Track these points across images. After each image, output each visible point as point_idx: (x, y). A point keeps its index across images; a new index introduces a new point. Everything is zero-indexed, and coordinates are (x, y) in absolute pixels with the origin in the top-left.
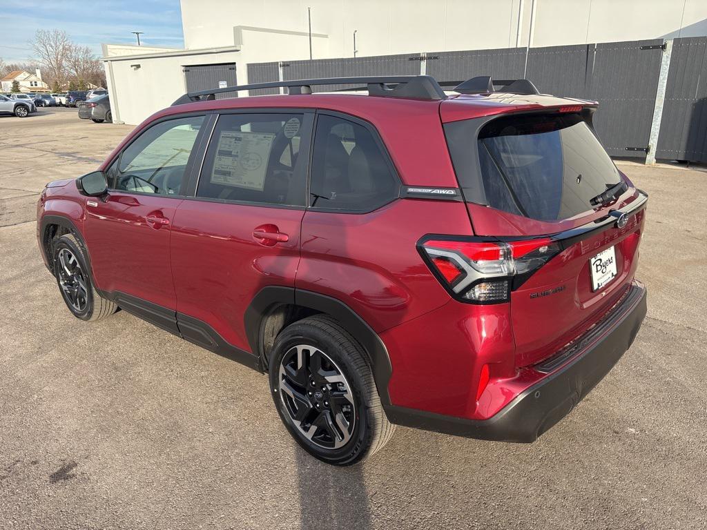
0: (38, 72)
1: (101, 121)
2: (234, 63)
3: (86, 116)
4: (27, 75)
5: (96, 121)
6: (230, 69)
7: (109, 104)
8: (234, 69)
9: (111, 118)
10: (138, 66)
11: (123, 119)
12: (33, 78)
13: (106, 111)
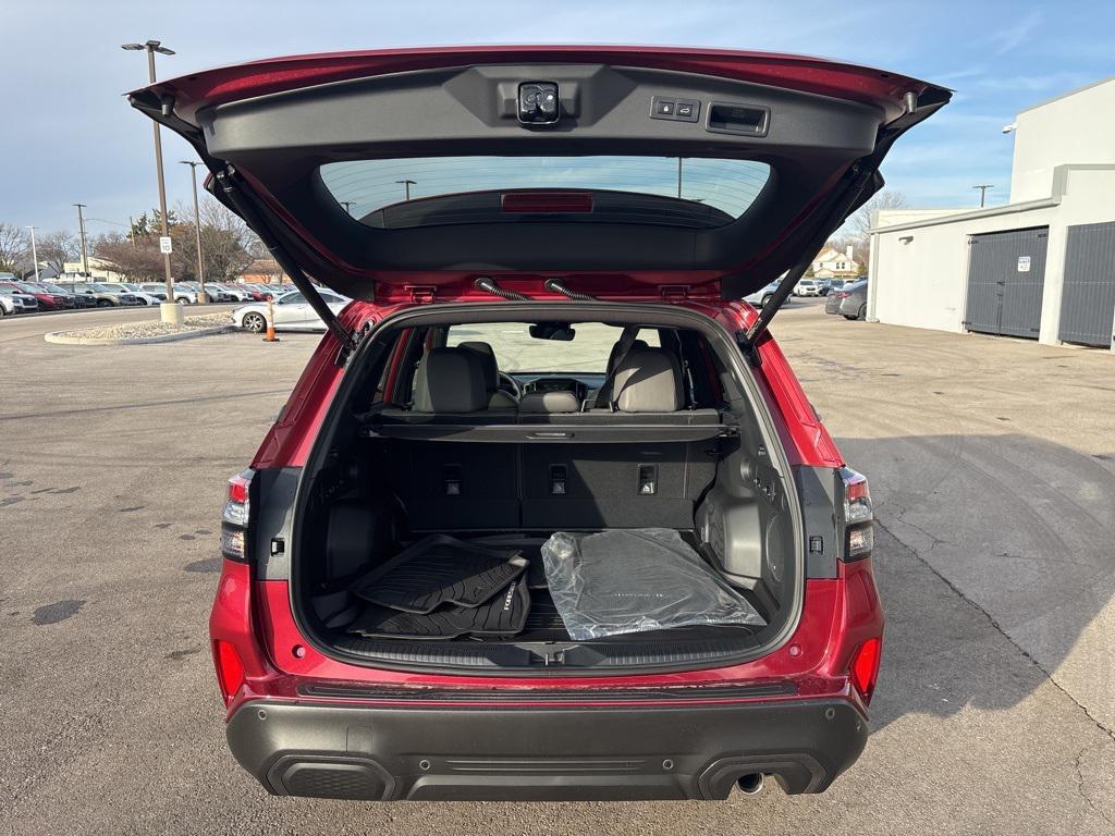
0: (850, 250)
1: (854, 318)
2: (1047, 227)
3: (834, 310)
4: (835, 253)
5: (848, 318)
6: (1040, 236)
7: (866, 293)
8: (1046, 235)
9: (865, 314)
10: (910, 239)
11: (878, 316)
12: (842, 258)
13: (861, 303)
